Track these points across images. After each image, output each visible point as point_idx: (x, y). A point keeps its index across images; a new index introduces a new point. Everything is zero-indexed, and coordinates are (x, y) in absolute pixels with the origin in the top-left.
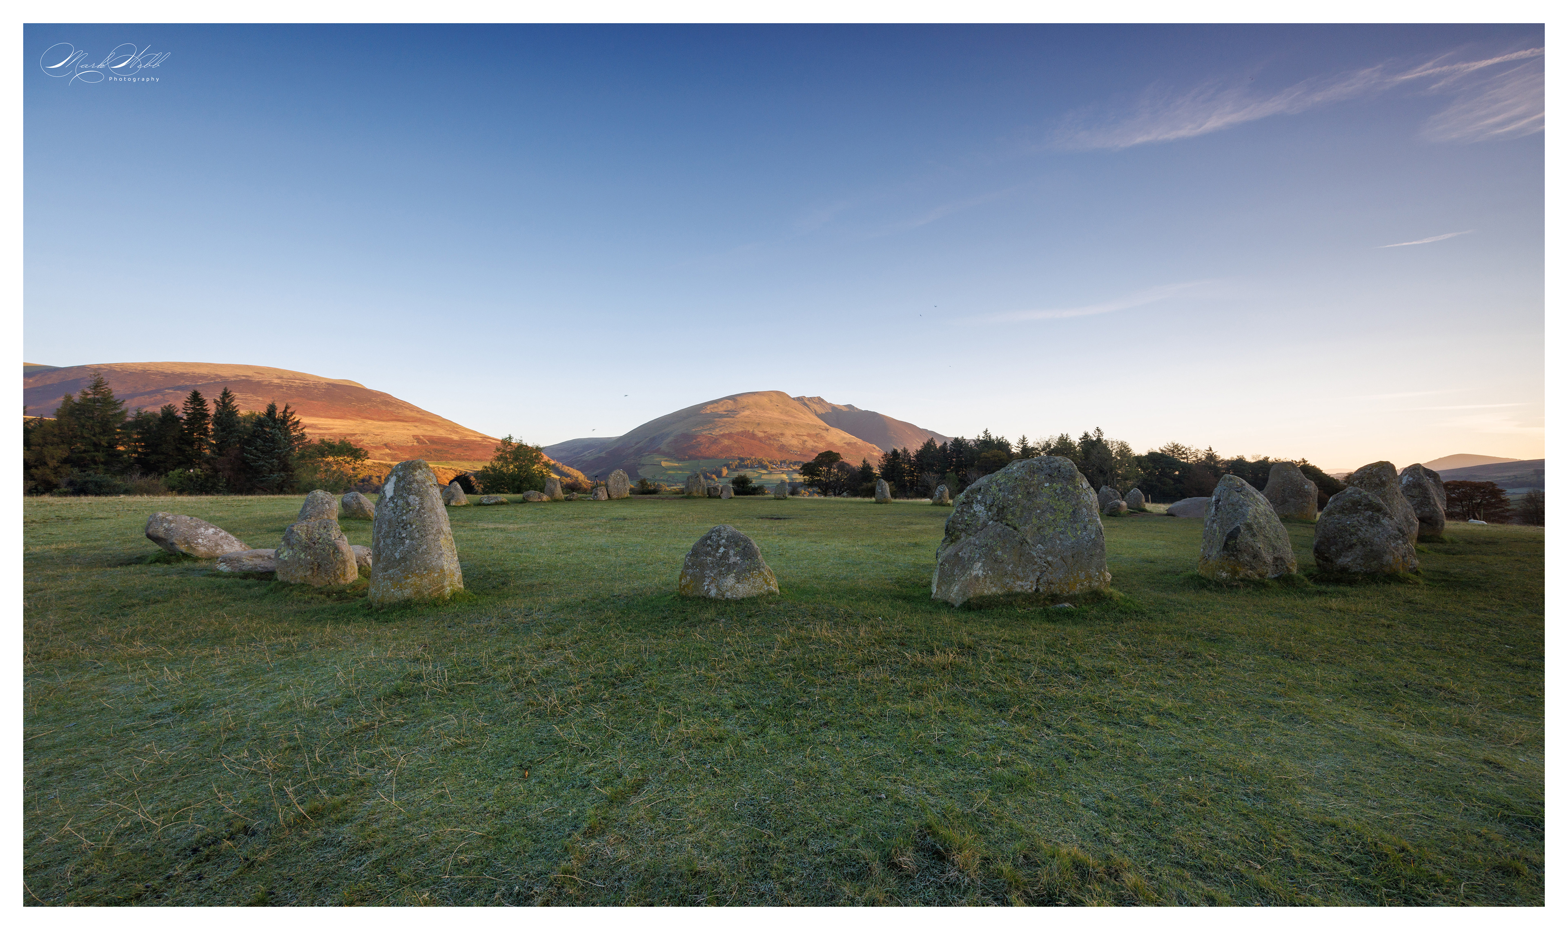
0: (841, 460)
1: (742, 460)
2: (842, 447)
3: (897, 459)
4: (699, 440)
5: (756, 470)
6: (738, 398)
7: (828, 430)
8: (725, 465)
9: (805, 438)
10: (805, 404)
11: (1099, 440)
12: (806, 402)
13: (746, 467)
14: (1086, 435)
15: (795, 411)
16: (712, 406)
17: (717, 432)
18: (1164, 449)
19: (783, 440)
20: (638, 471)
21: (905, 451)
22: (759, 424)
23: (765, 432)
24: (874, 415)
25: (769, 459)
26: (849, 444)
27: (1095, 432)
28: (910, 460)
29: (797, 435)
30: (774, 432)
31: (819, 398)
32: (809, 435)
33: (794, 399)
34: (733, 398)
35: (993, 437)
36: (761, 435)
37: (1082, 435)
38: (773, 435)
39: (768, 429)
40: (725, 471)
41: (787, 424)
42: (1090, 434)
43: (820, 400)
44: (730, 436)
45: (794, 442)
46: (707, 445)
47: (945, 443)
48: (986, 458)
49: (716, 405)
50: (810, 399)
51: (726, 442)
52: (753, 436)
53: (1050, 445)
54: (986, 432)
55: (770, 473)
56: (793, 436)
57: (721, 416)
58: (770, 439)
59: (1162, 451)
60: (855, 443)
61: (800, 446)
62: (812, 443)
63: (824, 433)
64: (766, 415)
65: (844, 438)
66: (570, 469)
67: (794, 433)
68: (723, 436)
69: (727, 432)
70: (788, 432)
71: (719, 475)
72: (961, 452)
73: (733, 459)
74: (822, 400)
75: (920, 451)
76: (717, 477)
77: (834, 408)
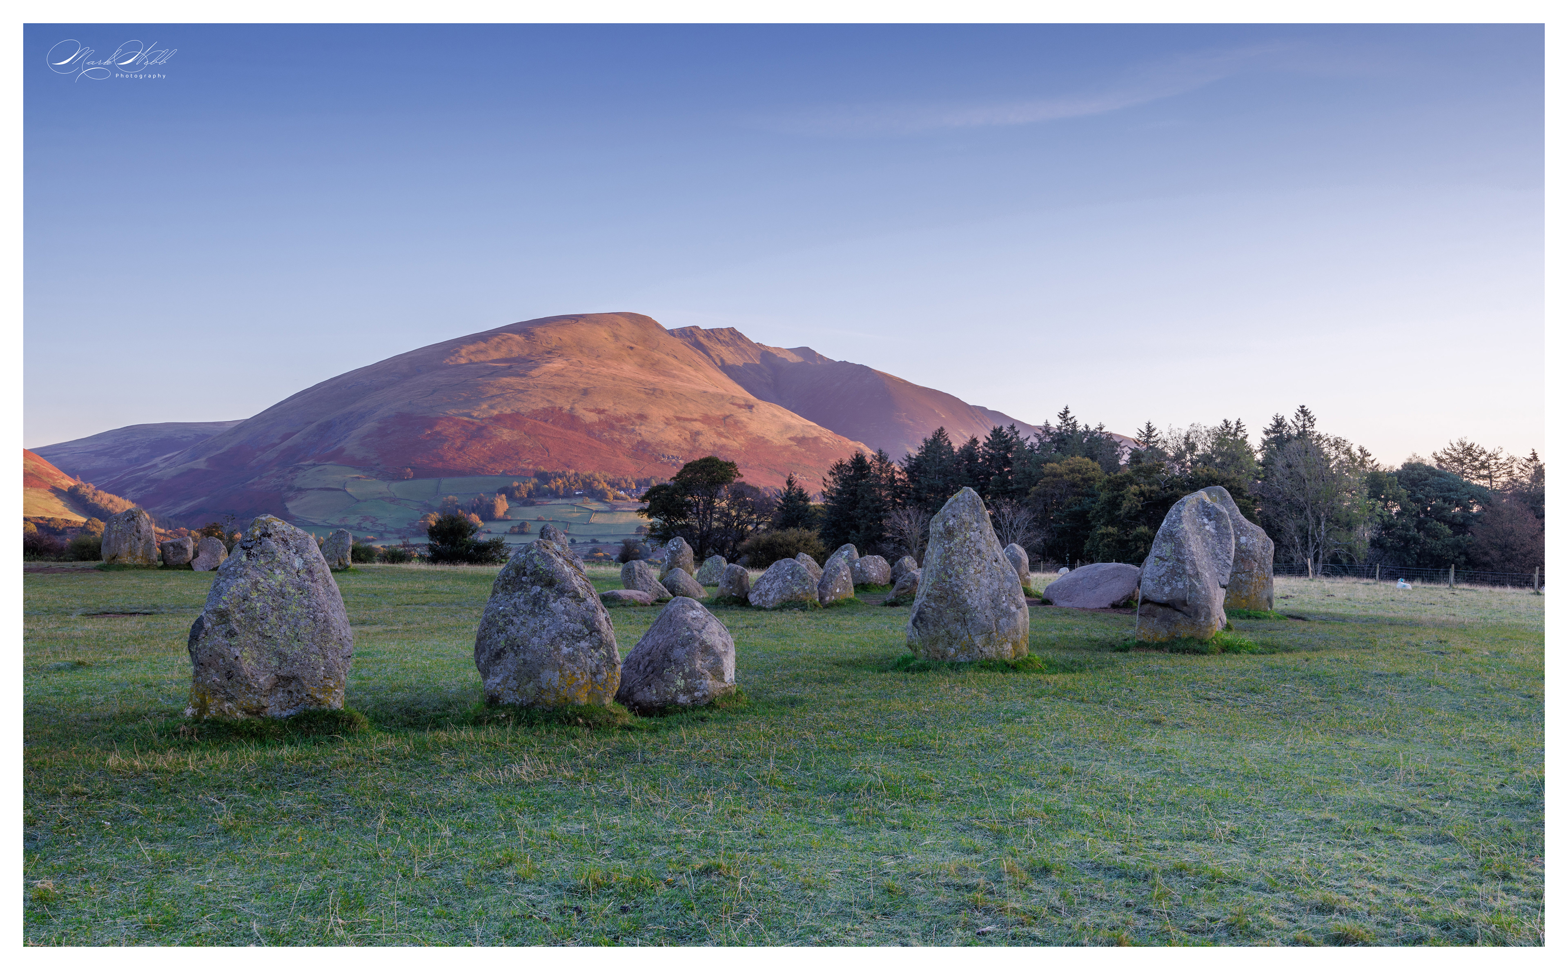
0: (736, 480)
1: (544, 477)
2: (786, 448)
3: (864, 476)
4: (438, 429)
5: (578, 501)
6: (538, 330)
7: (750, 407)
8: (502, 491)
9: (698, 426)
10: (699, 346)
11: (1303, 434)
12: (702, 339)
13: (555, 494)
14: (1279, 423)
15: (675, 362)
16: (472, 348)
17: (482, 411)
18: (1444, 457)
19: (645, 431)
20: (289, 505)
21: (882, 458)
22: (585, 392)
23: (601, 412)
24: (863, 371)
25: (610, 476)
26: (801, 441)
27: (1297, 416)
28: (892, 480)
29: (678, 419)
30: (622, 410)
31: (732, 331)
32: (706, 419)
33: (672, 333)
34: (525, 329)
35: (1081, 427)
36: (591, 417)
37: (1269, 423)
38: (619, 420)
39: (608, 405)
40: (502, 505)
41: (653, 392)
42: (1288, 421)
43: (733, 337)
44: (515, 420)
45: (672, 435)
46: (458, 443)
47: (974, 441)
48: (1055, 475)
49: (482, 345)
50: (712, 334)
51: (506, 435)
52: (572, 421)
53: (1192, 447)
54: (1064, 415)
55: (613, 509)
56: (668, 422)
57: (495, 373)
58: (612, 427)
59: (1439, 460)
60: (816, 439)
61: (685, 446)
62: (714, 439)
63: (743, 416)
64: (604, 371)
65: (788, 427)
66: (116, 499)
67: (670, 414)
68: (498, 419)
69: (508, 411)
70: (657, 412)
71: (488, 515)
72: (1008, 462)
73: (523, 475)
74: (740, 336)
75: (918, 458)
76: (483, 519)
77: (766, 354)
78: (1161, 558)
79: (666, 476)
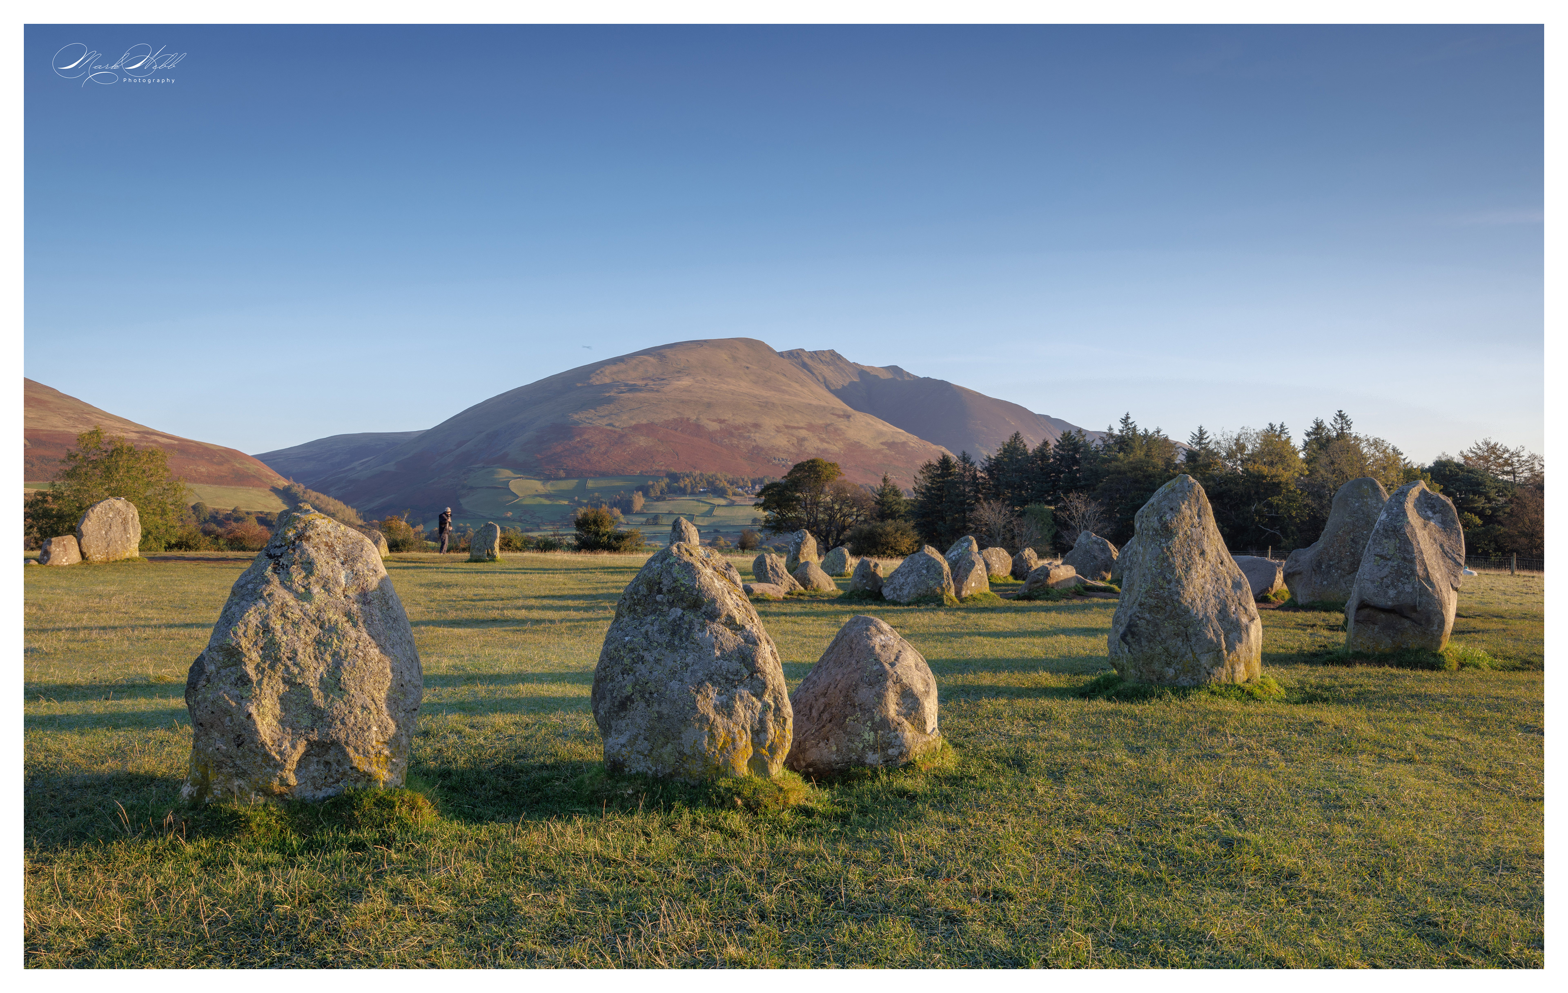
0: (838, 479)
1: (674, 477)
2: (878, 451)
3: (950, 474)
4: (586, 437)
5: (703, 498)
6: (668, 353)
7: (848, 417)
8: (638, 489)
9: (803, 433)
10: (805, 365)
11: (1341, 436)
12: (806, 360)
13: (682, 492)
14: (1319, 426)
15: (784, 379)
16: (614, 368)
17: (624, 421)
18: (1470, 455)
19: (759, 438)
20: (462, 501)
21: (965, 459)
22: (709, 405)
23: (721, 421)
24: (943, 386)
25: (730, 476)
26: (891, 445)
27: (1335, 420)
28: (975, 477)
29: (787, 427)
30: (740, 420)
31: (832, 353)
32: (811, 427)
33: (781, 354)
34: (657, 352)
35: (1140, 431)
36: (713, 426)
37: (1310, 426)
38: (737, 428)
39: (728, 416)
40: (639, 501)
41: (766, 406)
42: (1327, 424)
43: (833, 358)
44: (649, 429)
45: (782, 441)
46: (603, 449)
47: (1046, 443)
49: (622, 366)
50: (815, 355)
51: (642, 441)
52: (698, 429)
54: (1125, 420)
55: (732, 504)
56: (778, 430)
57: (633, 389)
58: (731, 434)
60: (904, 444)
61: (792, 450)
62: (818, 444)
63: (842, 424)
64: (725, 387)
65: (880, 434)
66: (322, 496)
67: (780, 423)
68: (636, 428)
69: (644, 422)
70: (769, 422)
71: (627, 509)
72: (1076, 462)
73: (656, 478)
74: (839, 357)
75: (997, 459)
76: (623, 512)
77: (863, 372)
78: (1382, 557)
79: (778, 475)
